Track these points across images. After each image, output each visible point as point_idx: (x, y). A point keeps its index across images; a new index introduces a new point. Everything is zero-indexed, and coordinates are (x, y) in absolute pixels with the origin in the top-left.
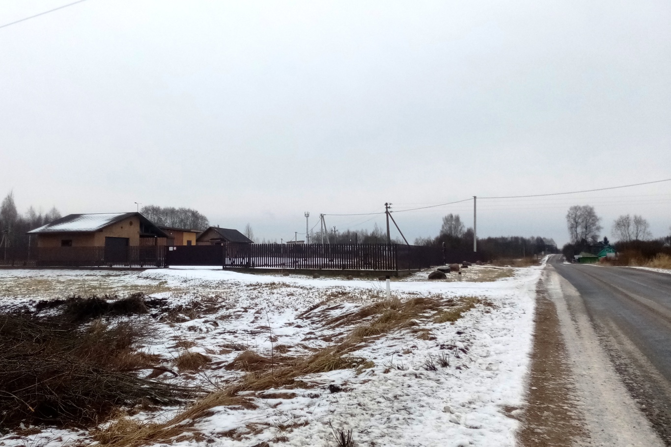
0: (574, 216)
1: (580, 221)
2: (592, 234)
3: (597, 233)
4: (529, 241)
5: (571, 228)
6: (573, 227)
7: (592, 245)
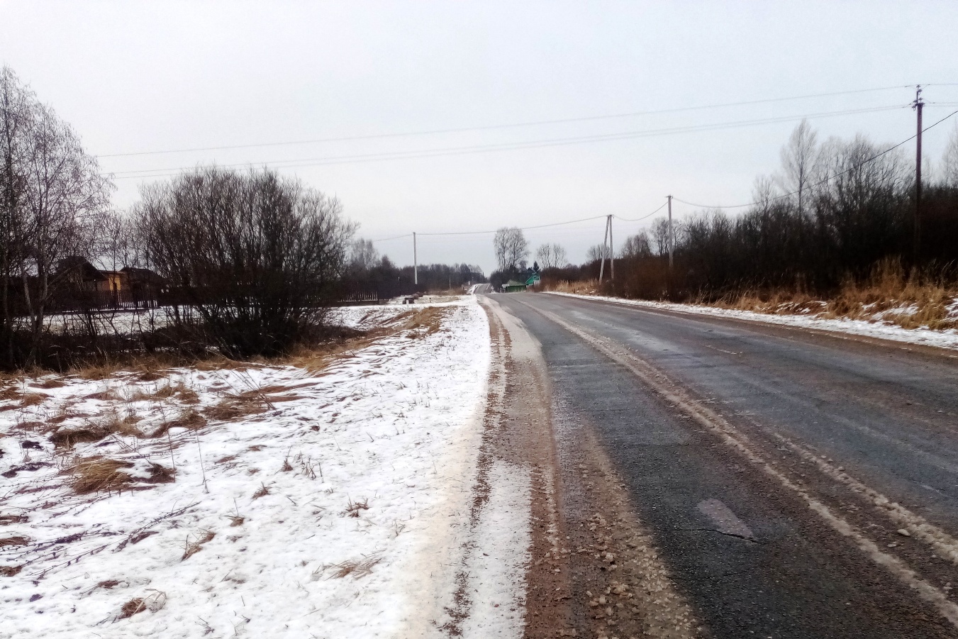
0: (501, 239)
1: (508, 245)
2: (520, 260)
3: (526, 259)
4: (452, 269)
5: (499, 253)
6: (501, 252)
7: (520, 272)
